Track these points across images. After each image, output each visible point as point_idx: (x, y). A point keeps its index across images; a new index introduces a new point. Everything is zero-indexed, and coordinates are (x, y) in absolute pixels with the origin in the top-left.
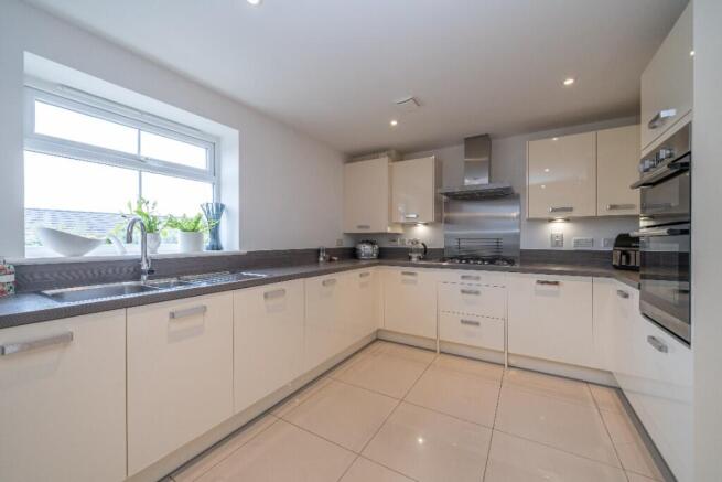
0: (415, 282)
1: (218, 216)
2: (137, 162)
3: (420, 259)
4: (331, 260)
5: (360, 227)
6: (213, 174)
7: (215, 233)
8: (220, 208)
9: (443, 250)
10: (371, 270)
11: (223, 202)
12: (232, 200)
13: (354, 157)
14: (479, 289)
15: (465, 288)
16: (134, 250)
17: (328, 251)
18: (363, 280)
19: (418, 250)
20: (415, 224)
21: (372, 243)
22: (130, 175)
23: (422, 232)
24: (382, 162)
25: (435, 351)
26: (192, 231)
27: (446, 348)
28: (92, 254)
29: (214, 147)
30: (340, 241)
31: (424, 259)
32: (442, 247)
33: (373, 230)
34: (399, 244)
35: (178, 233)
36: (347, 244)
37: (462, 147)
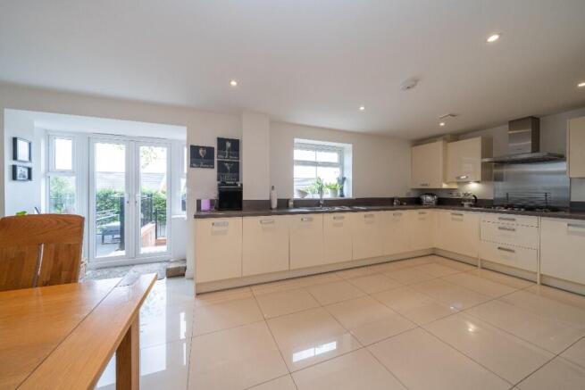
0: (462, 220)
1: (343, 183)
2: (315, 164)
3: (471, 206)
4: (401, 204)
5: (423, 185)
6: (341, 164)
7: (342, 190)
8: (344, 179)
9: (492, 201)
10: (428, 211)
11: (345, 176)
12: (349, 175)
13: (419, 142)
14: (514, 227)
15: (501, 225)
16: (317, 197)
17: (399, 199)
18: (422, 216)
19: (469, 200)
20: (468, 182)
21: (432, 195)
22: (313, 168)
23: (474, 188)
24: (439, 144)
25: (476, 266)
26: (334, 190)
27: (486, 265)
28: (307, 197)
29: (341, 152)
30: (408, 194)
31: (475, 206)
32: (492, 198)
33: (431, 187)
34: (454, 196)
35: (329, 190)
36: (413, 195)
37: (507, 126)
